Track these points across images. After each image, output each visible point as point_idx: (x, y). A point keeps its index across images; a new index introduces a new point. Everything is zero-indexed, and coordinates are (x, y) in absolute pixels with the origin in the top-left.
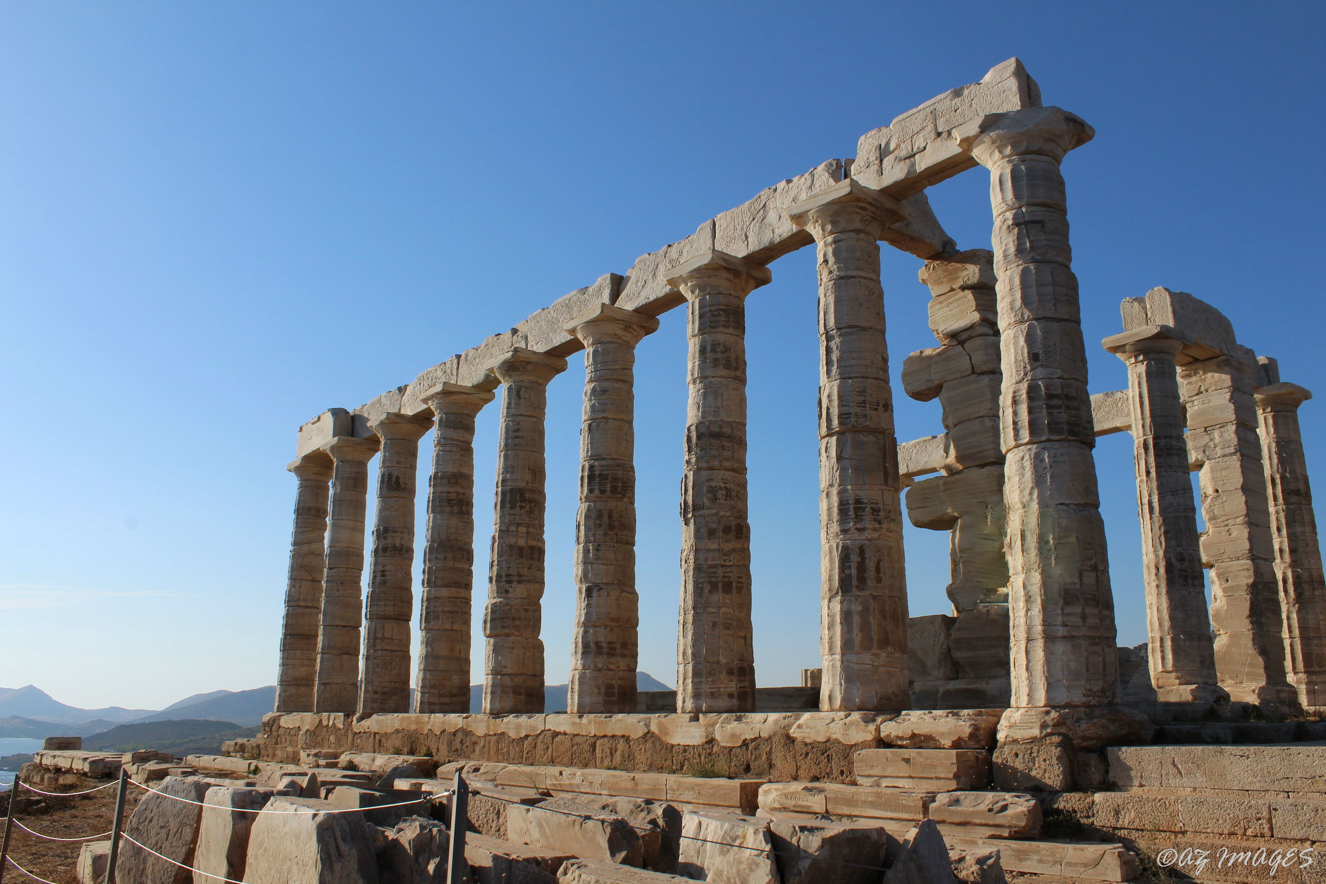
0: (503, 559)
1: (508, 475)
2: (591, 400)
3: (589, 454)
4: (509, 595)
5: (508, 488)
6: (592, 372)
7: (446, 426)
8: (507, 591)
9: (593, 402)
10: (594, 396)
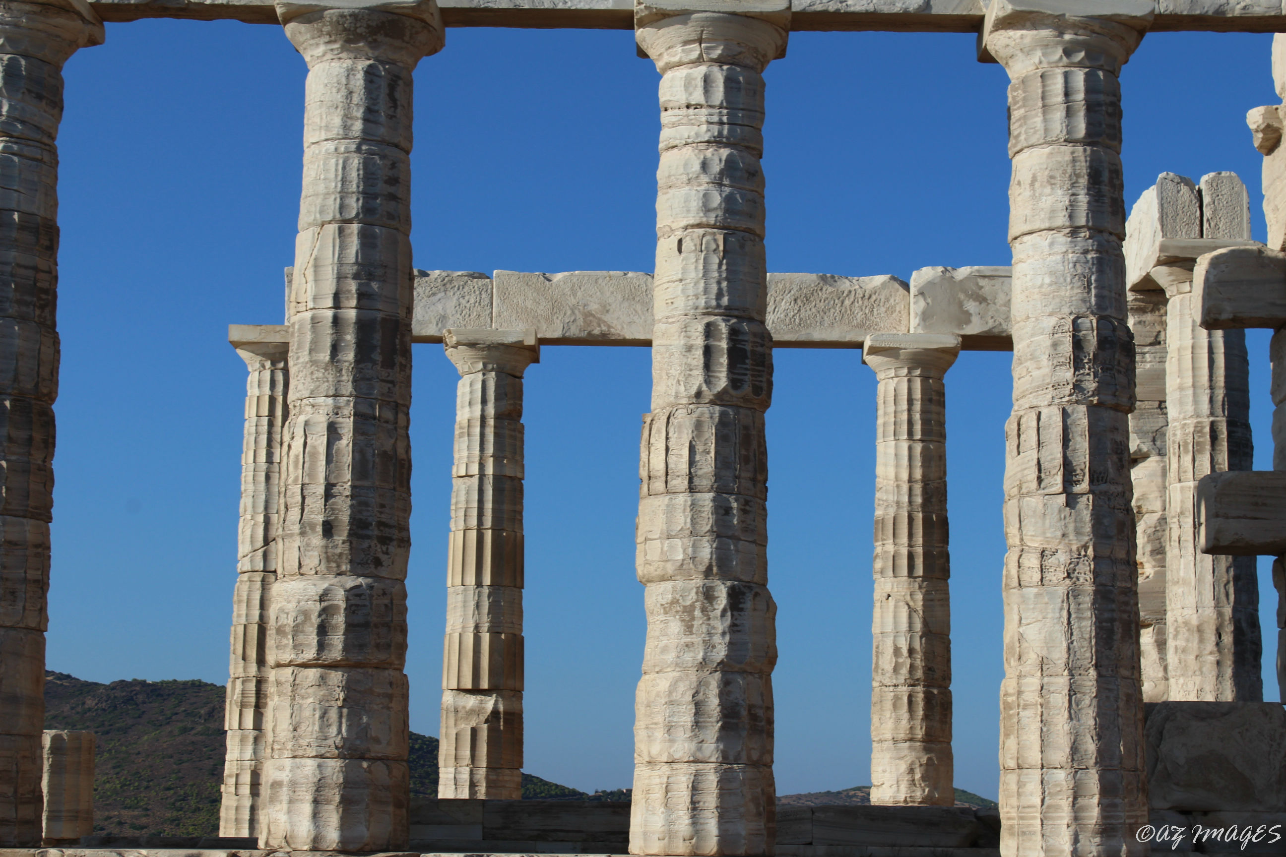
0: (366, 483)
1: (375, 285)
2: (720, 185)
3: (725, 301)
4: (383, 572)
5: (380, 316)
6: (721, 123)
7: (29, 91)
8: (378, 563)
9: (727, 190)
10: (732, 178)
